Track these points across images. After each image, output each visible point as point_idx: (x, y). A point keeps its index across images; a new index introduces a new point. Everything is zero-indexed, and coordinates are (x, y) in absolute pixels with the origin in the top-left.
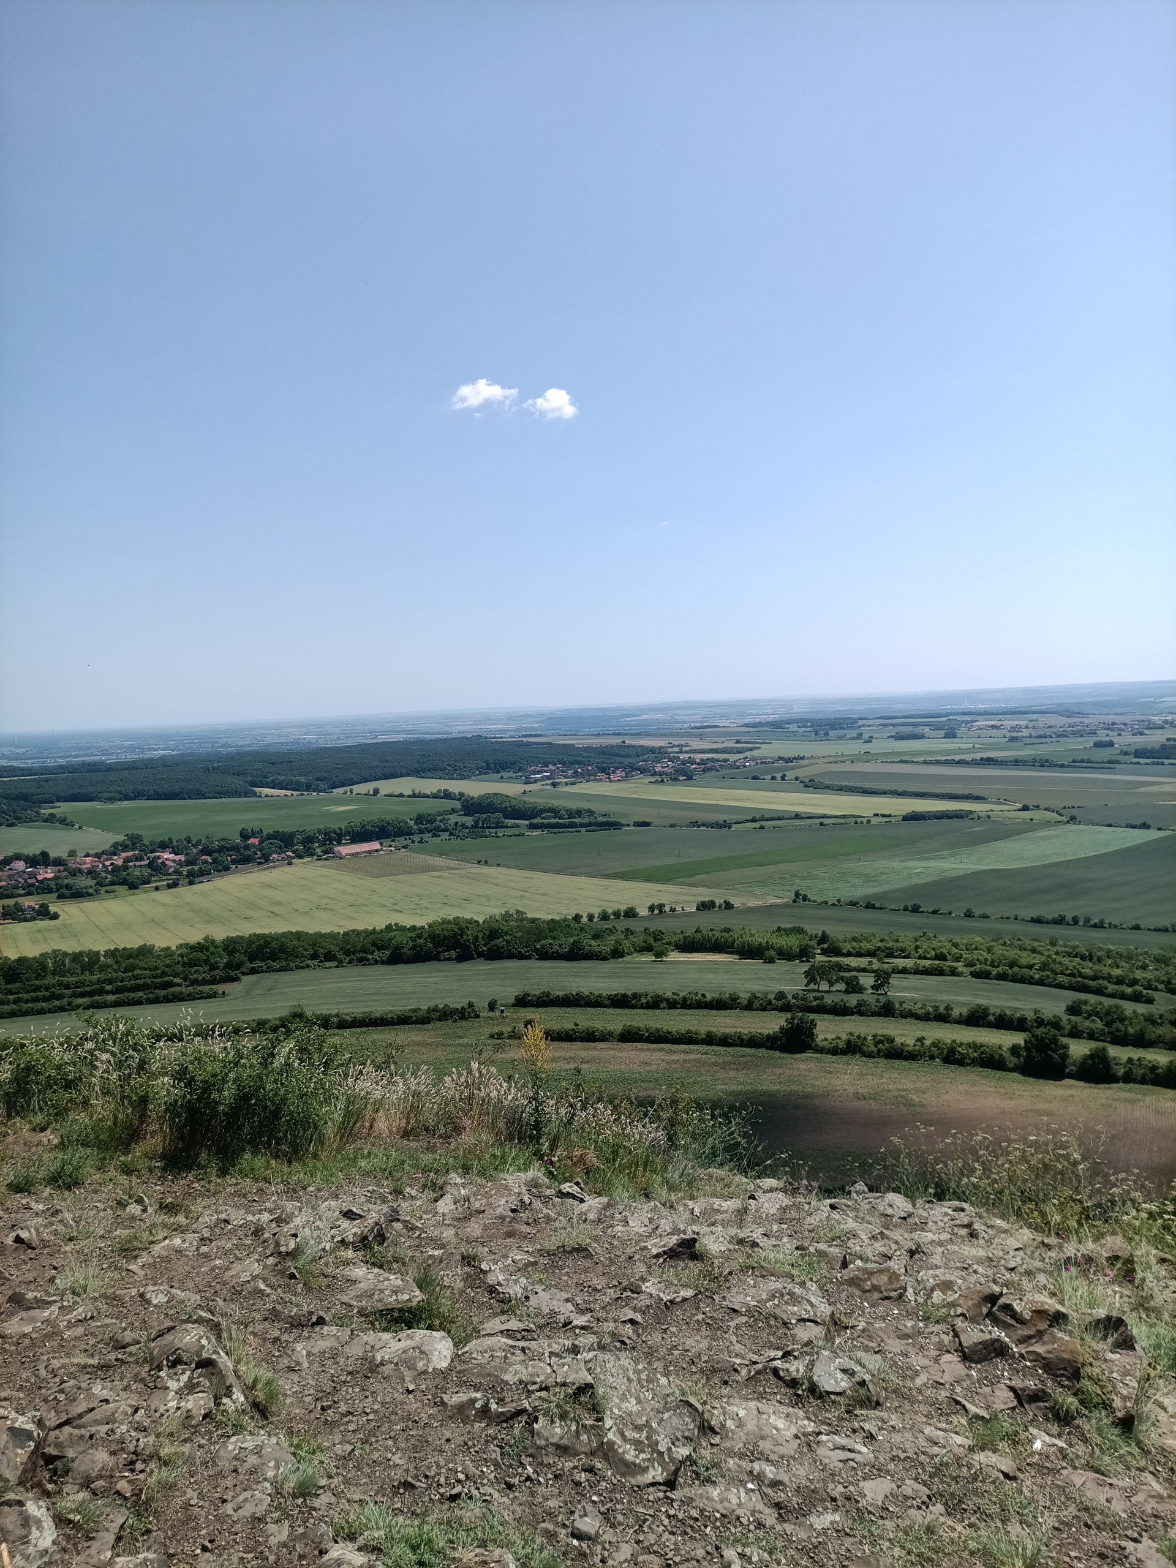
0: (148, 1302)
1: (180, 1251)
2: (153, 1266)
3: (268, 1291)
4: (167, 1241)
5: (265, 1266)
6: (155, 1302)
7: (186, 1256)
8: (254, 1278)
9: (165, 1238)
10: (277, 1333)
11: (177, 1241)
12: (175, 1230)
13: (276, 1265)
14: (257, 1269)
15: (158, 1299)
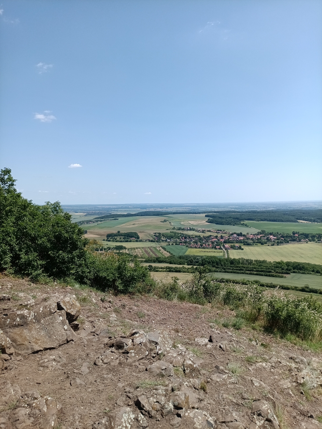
0: (253, 384)
1: (265, 368)
2: (256, 370)
3: (293, 395)
4: (261, 363)
5: (292, 385)
6: (256, 385)
7: (267, 371)
8: (289, 388)
9: (261, 362)
10: (295, 414)
11: (264, 364)
12: (264, 360)
13: (296, 386)
14: (290, 385)
15: (256, 384)
